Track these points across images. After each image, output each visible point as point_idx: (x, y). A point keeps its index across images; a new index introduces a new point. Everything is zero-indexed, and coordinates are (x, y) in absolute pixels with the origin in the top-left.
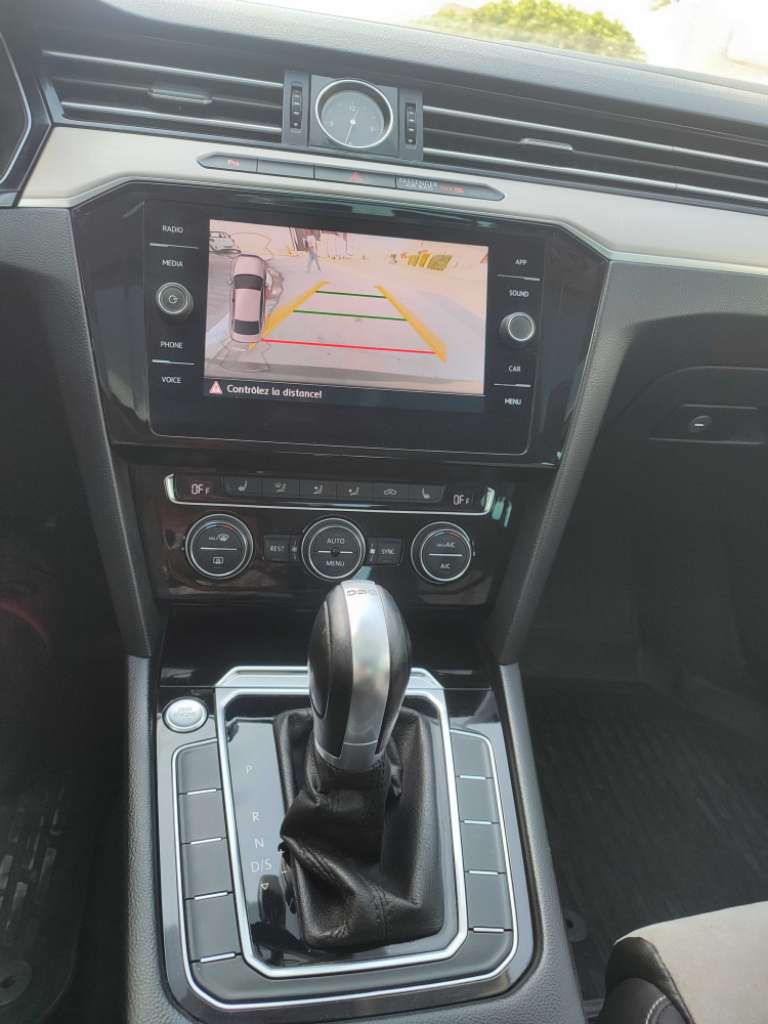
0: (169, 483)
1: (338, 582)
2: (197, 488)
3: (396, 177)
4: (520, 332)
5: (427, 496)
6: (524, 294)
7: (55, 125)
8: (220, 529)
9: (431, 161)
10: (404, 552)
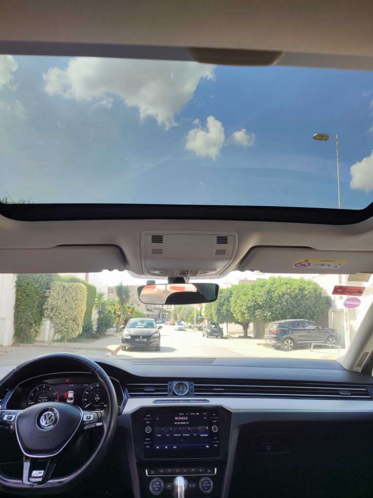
0: (146, 471)
1: (177, 476)
2: (152, 472)
3: (189, 400)
4: (215, 430)
5: (201, 471)
6: (216, 421)
7: (128, 398)
8: (157, 481)
9: (196, 395)
10: (197, 486)
